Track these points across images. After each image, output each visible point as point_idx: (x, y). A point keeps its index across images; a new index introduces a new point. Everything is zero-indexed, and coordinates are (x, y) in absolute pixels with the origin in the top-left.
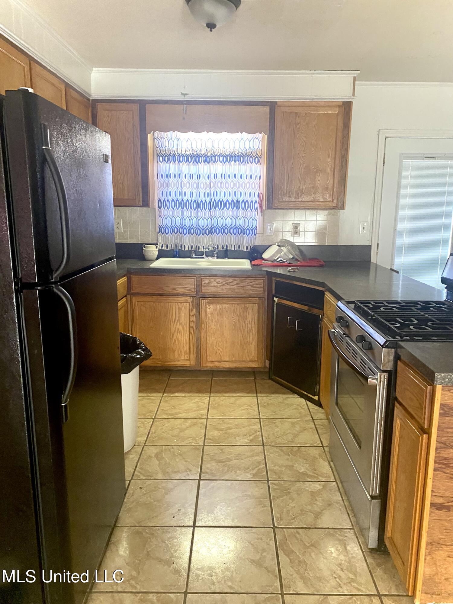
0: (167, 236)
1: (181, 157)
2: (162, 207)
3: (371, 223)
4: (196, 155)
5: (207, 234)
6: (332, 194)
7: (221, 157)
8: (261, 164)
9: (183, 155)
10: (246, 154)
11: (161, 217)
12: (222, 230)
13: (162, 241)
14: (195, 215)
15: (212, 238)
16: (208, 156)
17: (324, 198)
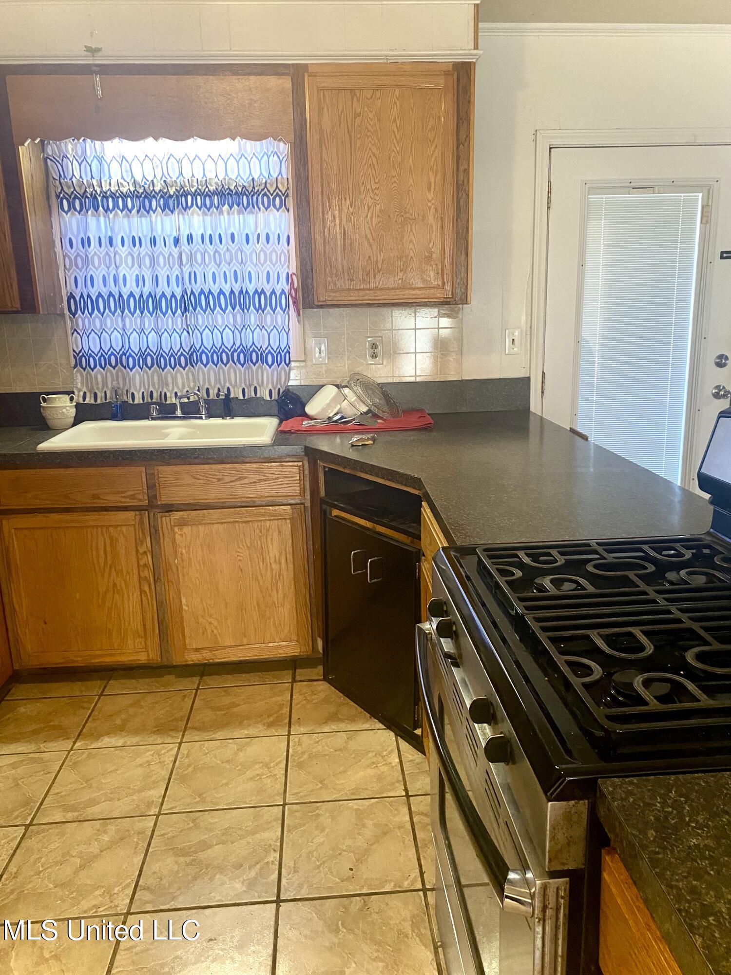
0: (93, 373)
1: (110, 200)
2: (79, 312)
3: (526, 331)
4: (142, 193)
5: (183, 365)
6: (440, 272)
7: (199, 197)
8: (288, 211)
9: (113, 196)
10: (254, 188)
11: (78, 333)
12: (215, 355)
13: (82, 383)
14: (153, 326)
15: (193, 375)
16: (171, 197)
17: (424, 281)
